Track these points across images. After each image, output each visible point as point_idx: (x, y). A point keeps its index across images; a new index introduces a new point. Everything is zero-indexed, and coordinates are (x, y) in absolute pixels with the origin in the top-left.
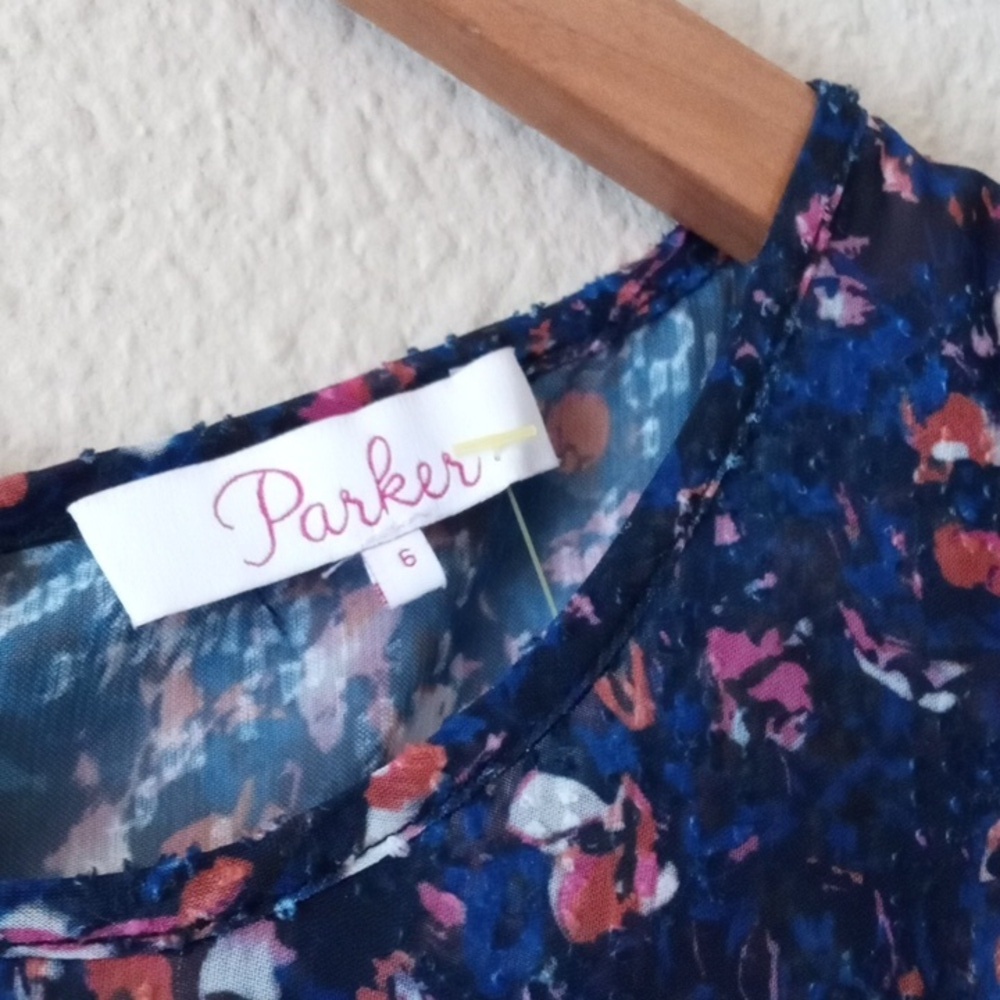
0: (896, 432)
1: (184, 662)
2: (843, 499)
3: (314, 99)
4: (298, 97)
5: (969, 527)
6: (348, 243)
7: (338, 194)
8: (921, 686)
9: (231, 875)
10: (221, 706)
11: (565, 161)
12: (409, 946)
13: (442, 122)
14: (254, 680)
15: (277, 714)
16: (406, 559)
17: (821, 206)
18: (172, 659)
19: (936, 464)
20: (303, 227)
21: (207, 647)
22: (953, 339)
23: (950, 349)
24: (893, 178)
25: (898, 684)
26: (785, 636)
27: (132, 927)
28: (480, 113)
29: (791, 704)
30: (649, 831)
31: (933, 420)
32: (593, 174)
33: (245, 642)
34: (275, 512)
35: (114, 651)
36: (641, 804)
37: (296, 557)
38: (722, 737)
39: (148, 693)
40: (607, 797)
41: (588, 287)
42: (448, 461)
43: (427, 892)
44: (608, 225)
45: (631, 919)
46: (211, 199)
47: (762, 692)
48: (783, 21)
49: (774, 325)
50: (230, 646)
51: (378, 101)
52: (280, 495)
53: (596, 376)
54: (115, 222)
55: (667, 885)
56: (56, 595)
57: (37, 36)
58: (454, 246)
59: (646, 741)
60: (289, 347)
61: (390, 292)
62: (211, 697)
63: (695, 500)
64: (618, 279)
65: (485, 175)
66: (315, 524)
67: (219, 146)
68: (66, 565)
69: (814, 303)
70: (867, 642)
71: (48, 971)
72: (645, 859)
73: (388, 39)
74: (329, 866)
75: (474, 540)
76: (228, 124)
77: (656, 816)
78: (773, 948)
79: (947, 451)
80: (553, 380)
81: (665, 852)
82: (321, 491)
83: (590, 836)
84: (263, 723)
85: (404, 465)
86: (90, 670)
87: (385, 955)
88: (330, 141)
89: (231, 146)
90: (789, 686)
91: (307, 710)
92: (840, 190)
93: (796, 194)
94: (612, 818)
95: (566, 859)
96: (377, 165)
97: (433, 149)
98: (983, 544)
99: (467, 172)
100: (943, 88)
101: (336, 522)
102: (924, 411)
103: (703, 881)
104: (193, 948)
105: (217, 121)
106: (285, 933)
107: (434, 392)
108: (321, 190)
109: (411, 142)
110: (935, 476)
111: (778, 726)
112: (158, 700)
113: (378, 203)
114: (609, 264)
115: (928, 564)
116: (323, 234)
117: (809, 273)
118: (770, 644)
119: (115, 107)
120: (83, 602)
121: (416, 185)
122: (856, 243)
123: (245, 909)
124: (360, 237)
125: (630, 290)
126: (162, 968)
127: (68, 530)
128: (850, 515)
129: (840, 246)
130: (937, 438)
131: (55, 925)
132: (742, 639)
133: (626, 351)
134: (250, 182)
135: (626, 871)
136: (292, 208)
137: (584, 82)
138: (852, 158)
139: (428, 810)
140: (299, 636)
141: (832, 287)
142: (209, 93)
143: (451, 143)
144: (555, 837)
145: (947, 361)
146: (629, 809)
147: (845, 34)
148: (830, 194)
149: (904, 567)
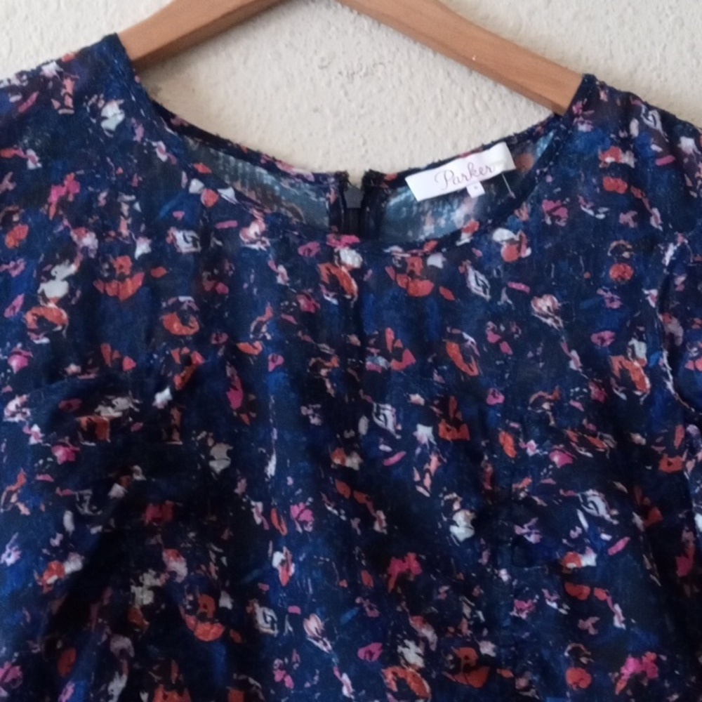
0: (596, 156)
1: (430, 212)
2: (580, 172)
3: (462, 90)
4: (459, 90)
5: (613, 177)
6: (470, 122)
7: (467, 111)
8: (596, 212)
9: (433, 244)
10: (438, 221)
11: (524, 100)
12: (470, 259)
13: (493, 92)
14: (445, 216)
15: (449, 222)
16: (476, 188)
17: (580, 104)
18: (427, 212)
19: (605, 163)
20: (459, 119)
21: (435, 210)
22: (614, 133)
23: (612, 136)
24: (603, 96)
25: (591, 213)
26: (562, 201)
27: (414, 251)
28: (503, 90)
29: (562, 216)
30: (525, 241)
31: (606, 153)
32: (532, 102)
33: (443, 208)
34: (448, 178)
35: (415, 208)
36: (524, 235)
37: (452, 188)
38: (544, 223)
39: (423, 219)
40: (515, 233)
41: (529, 128)
42: (487, 167)
43: (474, 250)
44: (536, 113)
45: (520, 258)
46: (438, 114)
47: (555, 214)
48: (587, 59)
49: (565, 132)
50: (440, 209)
51: (477, 89)
52: (449, 175)
53: (529, 149)
54: (417, 121)
55: (528, 252)
56: (402, 197)
57: (401, 82)
58: (495, 121)
59: (525, 223)
60: (455, 146)
61: (479, 132)
62: (436, 220)
63: (541, 172)
64: (536, 126)
65: (504, 104)
66: (456, 181)
67: (440, 102)
68: (406, 191)
69: (577, 126)
70: (584, 203)
71: (399, 258)
72: (524, 247)
73: (480, 75)
74: (453, 243)
75: (495, 185)
76: (442, 97)
77: (527, 237)
78: (553, 266)
79: (609, 160)
80: (518, 150)
81: (528, 246)
82: (458, 174)
83: (511, 241)
84: (446, 224)
85: (476, 168)
86: (410, 212)
87: (465, 260)
88: (466, 100)
89: (443, 103)
90: (563, 212)
91: (456, 221)
92: (586, 100)
93: (574, 102)
94: (517, 238)
95: (505, 246)
96: (477, 104)
97: (490, 98)
98: (616, 181)
99: (499, 104)
100: (636, 70)
101: (460, 180)
102: (604, 150)
103: (537, 252)
104: (425, 256)
105: (439, 97)
106: (444, 255)
107: (486, 153)
108: (463, 110)
109: (486, 98)
110: (605, 166)
111: (559, 220)
112: (425, 221)
113: (477, 112)
114: (535, 122)
115: (601, 185)
116: (464, 120)
117: (576, 120)
118: (558, 203)
119: (417, 96)
120: (408, 198)
121: (486, 107)
122: (591, 112)
123: (436, 250)
124: (473, 120)
125: (539, 128)
126: (421, 260)
127: (405, 184)
128: (583, 175)
129: (586, 113)
130: (607, 156)
131: (400, 250)
132: (551, 202)
133: (538, 143)
134: (447, 110)
135: (519, 249)
136: (456, 114)
137: (520, 80)
138: (590, 92)
139: (474, 234)
140: (455, 207)
141: (582, 123)
142: (438, 91)
143: (495, 97)
144: (502, 241)
145: (612, 139)
146: (521, 237)
147: (606, 60)
148: (583, 100)
149: (595, 187)
